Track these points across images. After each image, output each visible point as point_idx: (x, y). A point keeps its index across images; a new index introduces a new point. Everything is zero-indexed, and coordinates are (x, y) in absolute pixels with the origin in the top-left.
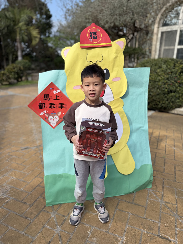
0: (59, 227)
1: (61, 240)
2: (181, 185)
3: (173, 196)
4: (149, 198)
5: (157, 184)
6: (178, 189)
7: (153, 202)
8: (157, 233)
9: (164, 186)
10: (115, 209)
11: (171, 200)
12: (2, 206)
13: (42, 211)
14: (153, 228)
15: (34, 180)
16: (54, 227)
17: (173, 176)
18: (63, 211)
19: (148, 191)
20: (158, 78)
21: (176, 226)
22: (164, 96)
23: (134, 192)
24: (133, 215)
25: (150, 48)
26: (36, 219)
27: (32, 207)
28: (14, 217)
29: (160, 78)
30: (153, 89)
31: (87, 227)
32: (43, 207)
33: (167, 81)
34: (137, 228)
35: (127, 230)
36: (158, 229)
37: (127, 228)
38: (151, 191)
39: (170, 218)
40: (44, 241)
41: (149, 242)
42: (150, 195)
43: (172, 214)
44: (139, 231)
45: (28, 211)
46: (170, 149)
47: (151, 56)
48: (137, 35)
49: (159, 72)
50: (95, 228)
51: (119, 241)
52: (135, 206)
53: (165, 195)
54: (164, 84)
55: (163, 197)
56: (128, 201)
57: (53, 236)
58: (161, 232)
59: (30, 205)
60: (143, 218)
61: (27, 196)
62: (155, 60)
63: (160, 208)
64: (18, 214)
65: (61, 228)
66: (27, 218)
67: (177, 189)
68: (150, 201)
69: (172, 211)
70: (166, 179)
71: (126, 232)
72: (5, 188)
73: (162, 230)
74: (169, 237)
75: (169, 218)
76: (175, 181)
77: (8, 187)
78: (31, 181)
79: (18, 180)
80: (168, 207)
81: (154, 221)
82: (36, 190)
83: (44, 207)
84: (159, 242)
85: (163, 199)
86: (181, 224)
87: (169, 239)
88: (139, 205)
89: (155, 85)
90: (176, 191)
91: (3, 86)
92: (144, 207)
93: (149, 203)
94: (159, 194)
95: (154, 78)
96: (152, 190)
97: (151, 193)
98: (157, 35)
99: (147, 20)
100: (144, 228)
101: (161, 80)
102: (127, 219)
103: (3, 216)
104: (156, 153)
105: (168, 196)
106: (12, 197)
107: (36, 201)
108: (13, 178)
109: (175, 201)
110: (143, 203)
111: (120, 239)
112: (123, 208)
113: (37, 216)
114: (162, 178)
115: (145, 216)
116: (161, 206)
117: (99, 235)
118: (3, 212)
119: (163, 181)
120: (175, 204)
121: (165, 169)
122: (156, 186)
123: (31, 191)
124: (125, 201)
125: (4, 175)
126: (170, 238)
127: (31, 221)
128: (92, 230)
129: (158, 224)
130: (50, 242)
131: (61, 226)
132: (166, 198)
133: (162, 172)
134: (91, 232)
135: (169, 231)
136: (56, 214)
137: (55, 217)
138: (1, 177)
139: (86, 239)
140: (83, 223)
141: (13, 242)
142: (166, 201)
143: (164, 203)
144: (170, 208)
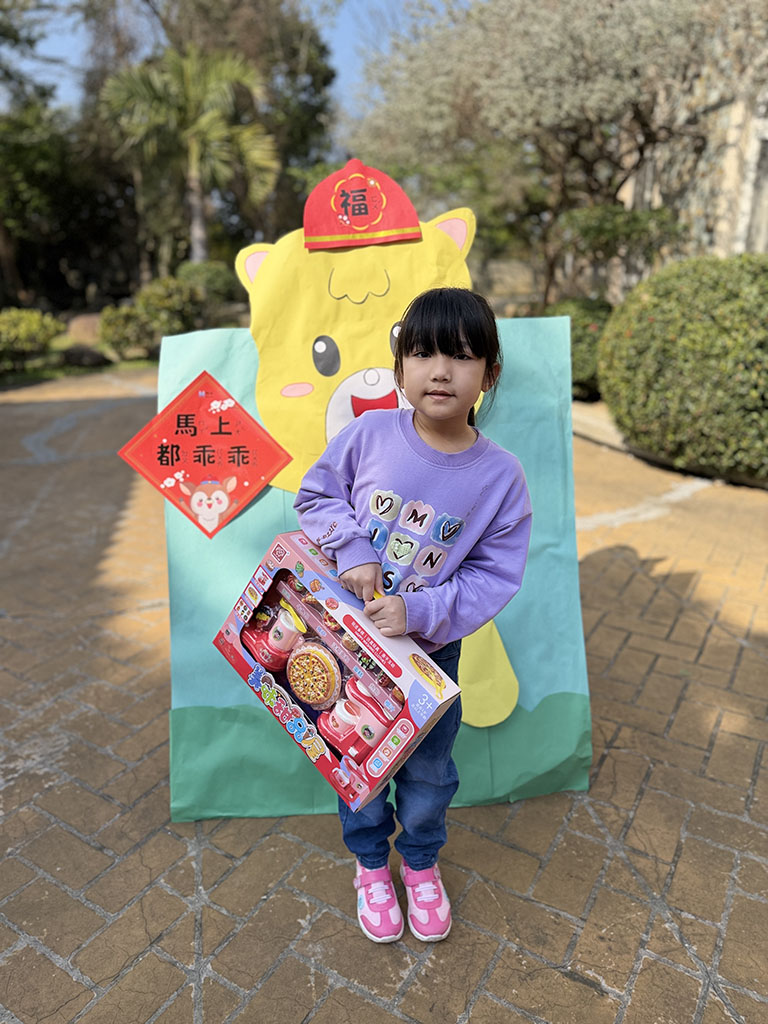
0: (203, 892)
1: (201, 934)
2: (718, 790)
3: (670, 829)
4: (568, 829)
5: (619, 777)
6: (703, 805)
7: (581, 842)
8: (560, 958)
9: (648, 788)
11: (655, 841)
12: (31, 800)
13: (159, 830)
14: (549, 938)
15: (156, 721)
16: (186, 889)
17: (697, 751)
18: (232, 838)
19: (574, 801)
20: (719, 343)
22: (748, 419)
23: (512, 801)
24: (486, 881)
25: (709, 210)
26: (132, 857)
27: (128, 815)
28: (60, 842)
29: (730, 343)
30: (699, 389)
31: (304, 903)
32: (166, 816)
33: (758, 352)
34: (487, 928)
36: (569, 946)
38: (586, 801)
39: (630, 911)
40: (142, 932)
41: (518, 984)
42: (575, 815)
43: (643, 897)
44: (489, 941)
45: (113, 826)
46: (722, 643)
47: (712, 243)
50: (330, 909)
51: (406, 966)
52: (503, 850)
53: (641, 822)
54: (747, 368)
55: (628, 828)
56: (482, 828)
57: (175, 918)
58: (576, 955)
59: (124, 805)
60: (520, 898)
61: (119, 776)
63: (603, 868)
64: (75, 832)
65: (211, 895)
66: (105, 848)
67: (697, 808)
68: (571, 840)
70: (666, 762)
72: (55, 741)
73: (584, 948)
74: (604, 978)
75: (628, 909)
76: (702, 773)
77: (62, 739)
78: (145, 723)
79: (103, 716)
80: (636, 870)
81: (562, 913)
82: (156, 756)
84: (556, 989)
85: (624, 837)
86: (666, 936)
87: (600, 985)
88: (519, 850)
89: (709, 372)
90: (692, 812)
92: (538, 859)
93: (565, 844)
94: (614, 817)
95: (703, 343)
96: (592, 799)
97: (583, 812)
99: (698, 91)
100: (515, 933)
101: (734, 348)
103: (27, 833)
104: (657, 656)
105: (651, 827)
106: (71, 774)
107: (146, 794)
108: (86, 707)
109: (673, 851)
110: (539, 845)
111: (409, 961)
112: (453, 854)
113: (138, 845)
114: (648, 759)
115: (533, 891)
116: (608, 862)
117: (338, 937)
118: (31, 820)
119: (649, 768)
120: (670, 860)
121: (675, 723)
122: (611, 787)
123: (139, 760)
124: (469, 829)
125: (60, 697)
126: (603, 983)
127: (114, 859)
128: (316, 916)
129: (575, 928)
130: (160, 937)
131: (210, 890)
132: (638, 833)
133: (654, 734)
134: (310, 923)
135: (608, 957)
136: (206, 849)
137: (198, 855)
138: (47, 702)
139: (287, 942)
140: (291, 889)
141: (42, 920)
142: (636, 847)
143: (625, 852)
144: (640, 874)
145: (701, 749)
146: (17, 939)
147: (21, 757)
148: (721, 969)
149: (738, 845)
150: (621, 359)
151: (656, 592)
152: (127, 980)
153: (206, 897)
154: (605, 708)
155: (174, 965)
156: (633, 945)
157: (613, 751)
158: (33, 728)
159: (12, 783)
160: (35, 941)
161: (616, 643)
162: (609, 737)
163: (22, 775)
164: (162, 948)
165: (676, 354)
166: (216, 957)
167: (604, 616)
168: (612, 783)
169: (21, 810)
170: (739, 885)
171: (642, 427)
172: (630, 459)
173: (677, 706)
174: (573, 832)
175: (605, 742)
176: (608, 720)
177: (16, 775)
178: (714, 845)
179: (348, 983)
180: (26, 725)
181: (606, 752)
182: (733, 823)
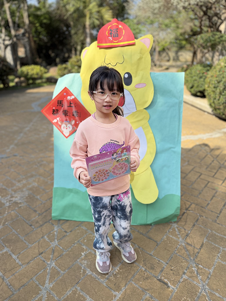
0: (56, 241)
1: (53, 253)
2: (220, 227)
3: (201, 238)
4: (168, 234)
5: (188, 220)
6: (214, 232)
7: (171, 239)
8: (157, 275)
9: (196, 224)
11: (195, 241)
12: (15, 209)
13: (48, 222)
14: (155, 268)
16: (52, 240)
17: (215, 214)
18: (67, 226)
19: (172, 226)
24: (139, 248)
26: (39, 229)
28: (20, 222)
31: (84, 248)
32: (49, 219)
36: (161, 271)
38: (175, 226)
40: (37, 251)
41: (143, 281)
42: (171, 230)
43: (188, 259)
44: (137, 266)
45: (35, 219)
50: (91, 251)
52: (146, 239)
53: (192, 235)
55: (187, 236)
56: (141, 231)
57: (47, 248)
58: (162, 274)
59: (39, 213)
60: (149, 254)
61: (40, 205)
63: (176, 248)
64: (25, 220)
65: (58, 242)
66: (32, 225)
67: (211, 232)
68: (168, 238)
69: (189, 256)
70: (204, 217)
71: (121, 264)
73: (165, 272)
74: (170, 282)
75: (182, 262)
76: (216, 221)
77: (26, 193)
79: (39, 187)
81: (161, 260)
84: (154, 284)
85: (185, 239)
86: (192, 272)
88: (151, 239)
90: (209, 233)
92: (157, 243)
93: (166, 239)
94: (183, 232)
96: (178, 226)
97: (174, 229)
100: (145, 265)
103: (12, 219)
104: (209, 182)
105: (195, 237)
106: (27, 203)
108: (34, 184)
109: (200, 245)
110: (158, 238)
113: (41, 226)
114: (198, 215)
115: (153, 252)
116: (178, 246)
117: (92, 259)
118: (14, 215)
119: (198, 218)
120: (199, 248)
121: (210, 204)
122: (185, 223)
123: (46, 201)
124: (137, 231)
125: (28, 180)
126: (169, 284)
127: (34, 229)
128: (87, 252)
129: (164, 265)
130: (42, 253)
131: (59, 241)
132: (190, 238)
133: (202, 207)
134: (85, 254)
135: (172, 276)
136: (60, 229)
137: (57, 230)
138: (24, 182)
139: (77, 259)
140: (81, 243)
141: (11, 244)
142: (188, 242)
143: (185, 244)
144: (188, 251)
145: (217, 213)
146: (4, 249)
147: (14, 197)
148: (208, 285)
149: (222, 246)
150: (212, 84)
151: (213, 161)
152: (31, 264)
153: (57, 243)
154: (188, 197)
155: (44, 261)
156: (181, 273)
157: (188, 211)
158: (19, 189)
159: (11, 204)
160: (9, 250)
161: (196, 177)
162: (187, 206)
163: (14, 202)
164: (42, 256)
166: (56, 261)
167: (194, 168)
168: (185, 221)
169: (12, 212)
170: (220, 259)
171: (218, 107)
172: (214, 117)
173: (212, 199)
174: (169, 236)
175: (186, 208)
176: (188, 201)
178: (214, 245)
179: (92, 273)
180: (17, 188)
181: (185, 211)
182: (222, 238)
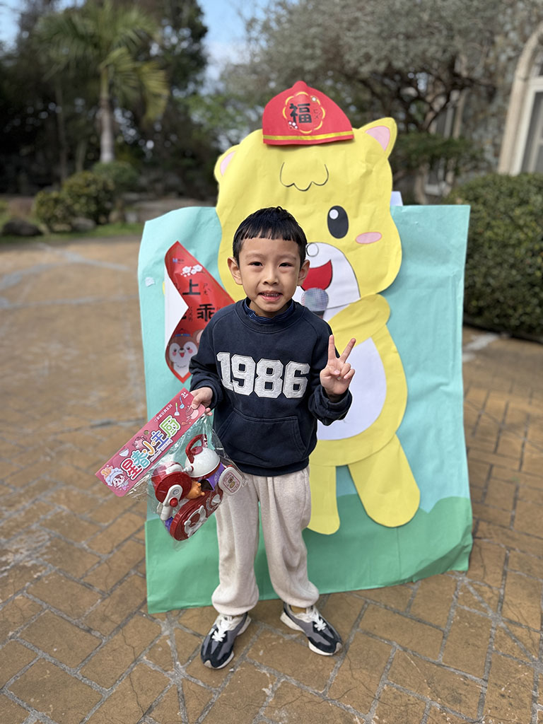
0: (180, 666)
1: (184, 705)
3: (533, 603)
4: (458, 605)
5: (486, 561)
7: (470, 616)
8: (475, 714)
9: (508, 570)
10: (353, 627)
11: (525, 615)
12: (24, 588)
13: (135, 613)
14: (463, 697)
15: (119, 519)
16: (168, 664)
19: (458, 581)
20: (515, 236)
21: (534, 699)
22: (531, 292)
23: (414, 581)
24: (405, 650)
25: (497, 141)
26: (116, 637)
27: (107, 601)
28: (53, 626)
29: (522, 236)
30: (499, 268)
31: (264, 674)
32: (140, 601)
34: (414, 691)
35: (382, 696)
36: (479, 703)
37: (384, 690)
38: (465, 582)
39: (519, 671)
40: (135, 705)
42: (460, 593)
43: (526, 660)
44: (418, 701)
45: (96, 610)
46: (535, 456)
47: (497, 164)
48: (458, 100)
49: (519, 218)
50: (287, 679)
52: (413, 624)
53: (510, 598)
54: (533, 255)
55: (502, 603)
56: (393, 606)
57: (161, 690)
58: (486, 711)
59: (104, 592)
60: (433, 663)
61: (96, 567)
62: (508, 178)
63: (491, 637)
64: (65, 616)
65: (187, 669)
66: (92, 629)
68: (461, 613)
70: (517, 549)
71: (377, 703)
72: (37, 537)
73: (491, 705)
75: (517, 670)
77: (43, 535)
78: (111, 521)
79: (75, 515)
80: (514, 635)
81: (468, 676)
82: (123, 549)
83: (142, 601)
85: (501, 610)
88: (425, 623)
89: (506, 257)
91: (54, 237)
92: (441, 630)
93: (458, 618)
94: (491, 595)
95: (503, 235)
96: (470, 580)
97: (464, 589)
98: (523, 101)
99: (492, 55)
100: (436, 694)
101: (525, 241)
102: (384, 662)
103: (24, 618)
104: (492, 466)
105: (519, 602)
106: (55, 565)
107: (120, 582)
108: (60, 508)
109: (540, 622)
110: (439, 619)
111: (358, 721)
112: (375, 628)
113: (120, 627)
114: (503, 546)
115: (442, 657)
116: (493, 631)
117: (298, 703)
118: (26, 606)
119: (506, 554)
120: (538, 628)
121: (516, 518)
122: (482, 569)
123: (110, 553)
124: (383, 606)
125: (36, 500)
127: (101, 640)
128: (276, 685)
129: (480, 687)
130: (150, 709)
131: (186, 665)
132: (510, 607)
133: (504, 527)
134: (273, 691)
135: (510, 712)
136: (177, 628)
137: (171, 635)
138: (26, 504)
139: (257, 709)
140: (252, 661)
141: (47, 697)
142: (511, 618)
143: (504, 623)
144: (520, 641)
145: (540, 538)
146: (27, 715)
147: (11, 552)
153: (184, 672)
157: (477, 541)
158: (18, 526)
159: (6, 574)
160: (43, 717)
163: (13, 567)
164: (154, 718)
165: (483, 243)
169: (16, 598)
173: (515, 506)
174: (462, 607)
177: (8, 567)
180: (11, 524)
